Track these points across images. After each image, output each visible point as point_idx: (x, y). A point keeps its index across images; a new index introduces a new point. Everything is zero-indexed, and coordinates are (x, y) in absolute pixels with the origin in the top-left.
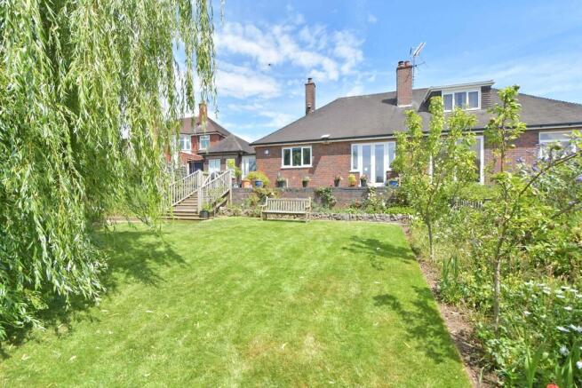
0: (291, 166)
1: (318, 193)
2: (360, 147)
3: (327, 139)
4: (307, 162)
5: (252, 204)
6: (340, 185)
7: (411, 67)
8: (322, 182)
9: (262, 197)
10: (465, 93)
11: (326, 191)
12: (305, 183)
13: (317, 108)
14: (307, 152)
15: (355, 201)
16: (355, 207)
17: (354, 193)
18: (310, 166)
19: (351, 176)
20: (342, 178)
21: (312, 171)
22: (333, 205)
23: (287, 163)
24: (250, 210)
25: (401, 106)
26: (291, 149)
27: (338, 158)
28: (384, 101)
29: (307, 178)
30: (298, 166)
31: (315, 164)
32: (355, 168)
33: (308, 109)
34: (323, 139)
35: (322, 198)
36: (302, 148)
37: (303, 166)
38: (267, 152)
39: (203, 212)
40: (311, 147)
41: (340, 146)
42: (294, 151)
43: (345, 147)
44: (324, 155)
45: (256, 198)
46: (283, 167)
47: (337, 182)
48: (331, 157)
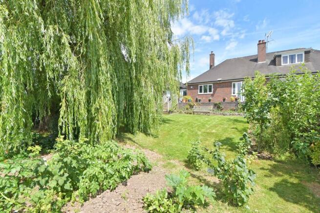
0: (203, 93)
1: (215, 105)
2: (236, 84)
3: (220, 81)
4: (210, 91)
5: (187, 109)
6: (226, 101)
7: (265, 43)
8: (217, 100)
9: (191, 107)
10: (295, 55)
11: (219, 103)
12: (210, 100)
13: (215, 65)
14: (210, 87)
15: (232, 108)
16: (232, 110)
17: (232, 105)
18: (212, 93)
19: (232, 97)
20: (226, 98)
21: (212, 95)
22: (222, 110)
23: (201, 91)
24: (186, 111)
25: (259, 63)
26: (203, 85)
27: (225, 89)
28: (251, 60)
29: (211, 98)
30: (206, 93)
31: (214, 92)
32: (234, 93)
33: (211, 66)
34: (218, 81)
35: (217, 106)
36: (208, 85)
37: (208, 93)
38: (192, 87)
39: (170, 111)
40: (212, 85)
41: (227, 84)
42: (204, 86)
43: (229, 84)
44: (219, 88)
45: (189, 107)
46: (199, 93)
47: (224, 100)
48: (222, 89)
